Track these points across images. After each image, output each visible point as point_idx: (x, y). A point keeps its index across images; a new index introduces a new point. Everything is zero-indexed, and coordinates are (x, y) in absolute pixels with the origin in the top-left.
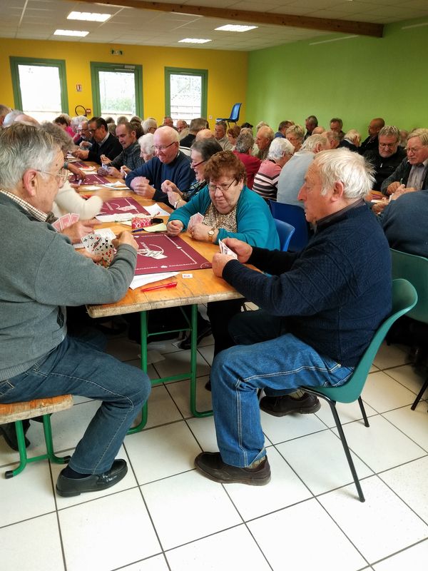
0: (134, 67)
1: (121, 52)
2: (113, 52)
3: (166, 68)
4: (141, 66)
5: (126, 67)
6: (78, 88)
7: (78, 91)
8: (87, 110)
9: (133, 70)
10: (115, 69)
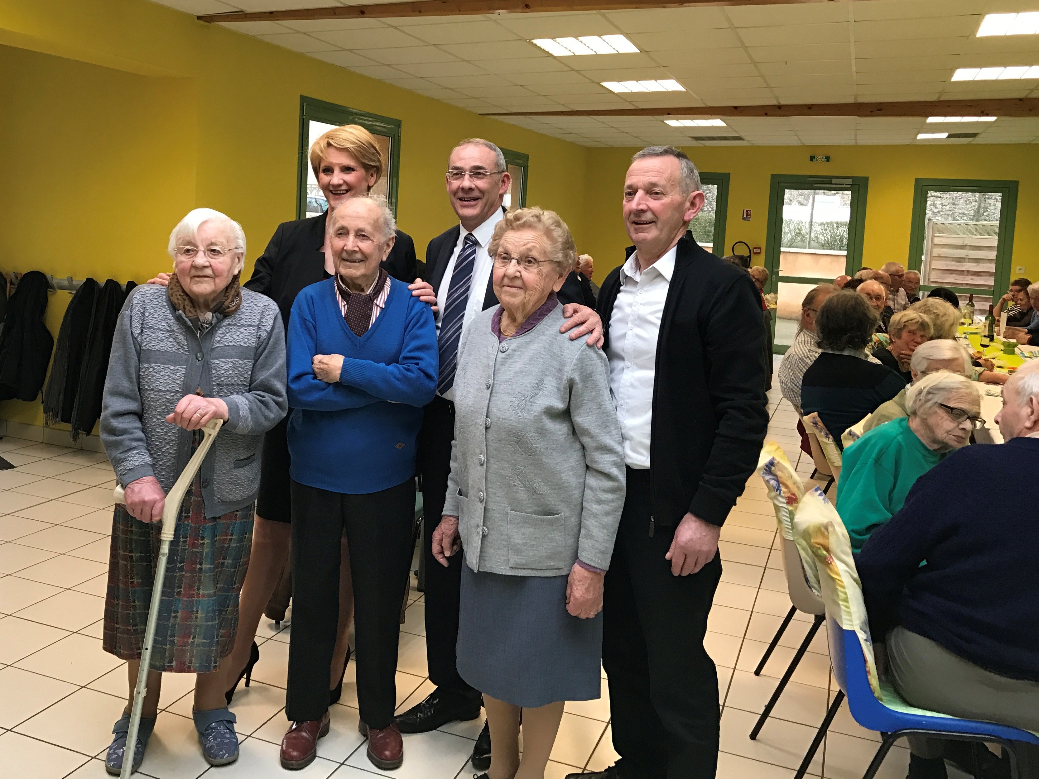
0: (850, 181)
1: (828, 159)
2: (812, 158)
3: (917, 180)
4: (866, 179)
5: (834, 181)
6: (745, 216)
7: (744, 219)
8: (755, 248)
9: (849, 186)
10: (815, 185)
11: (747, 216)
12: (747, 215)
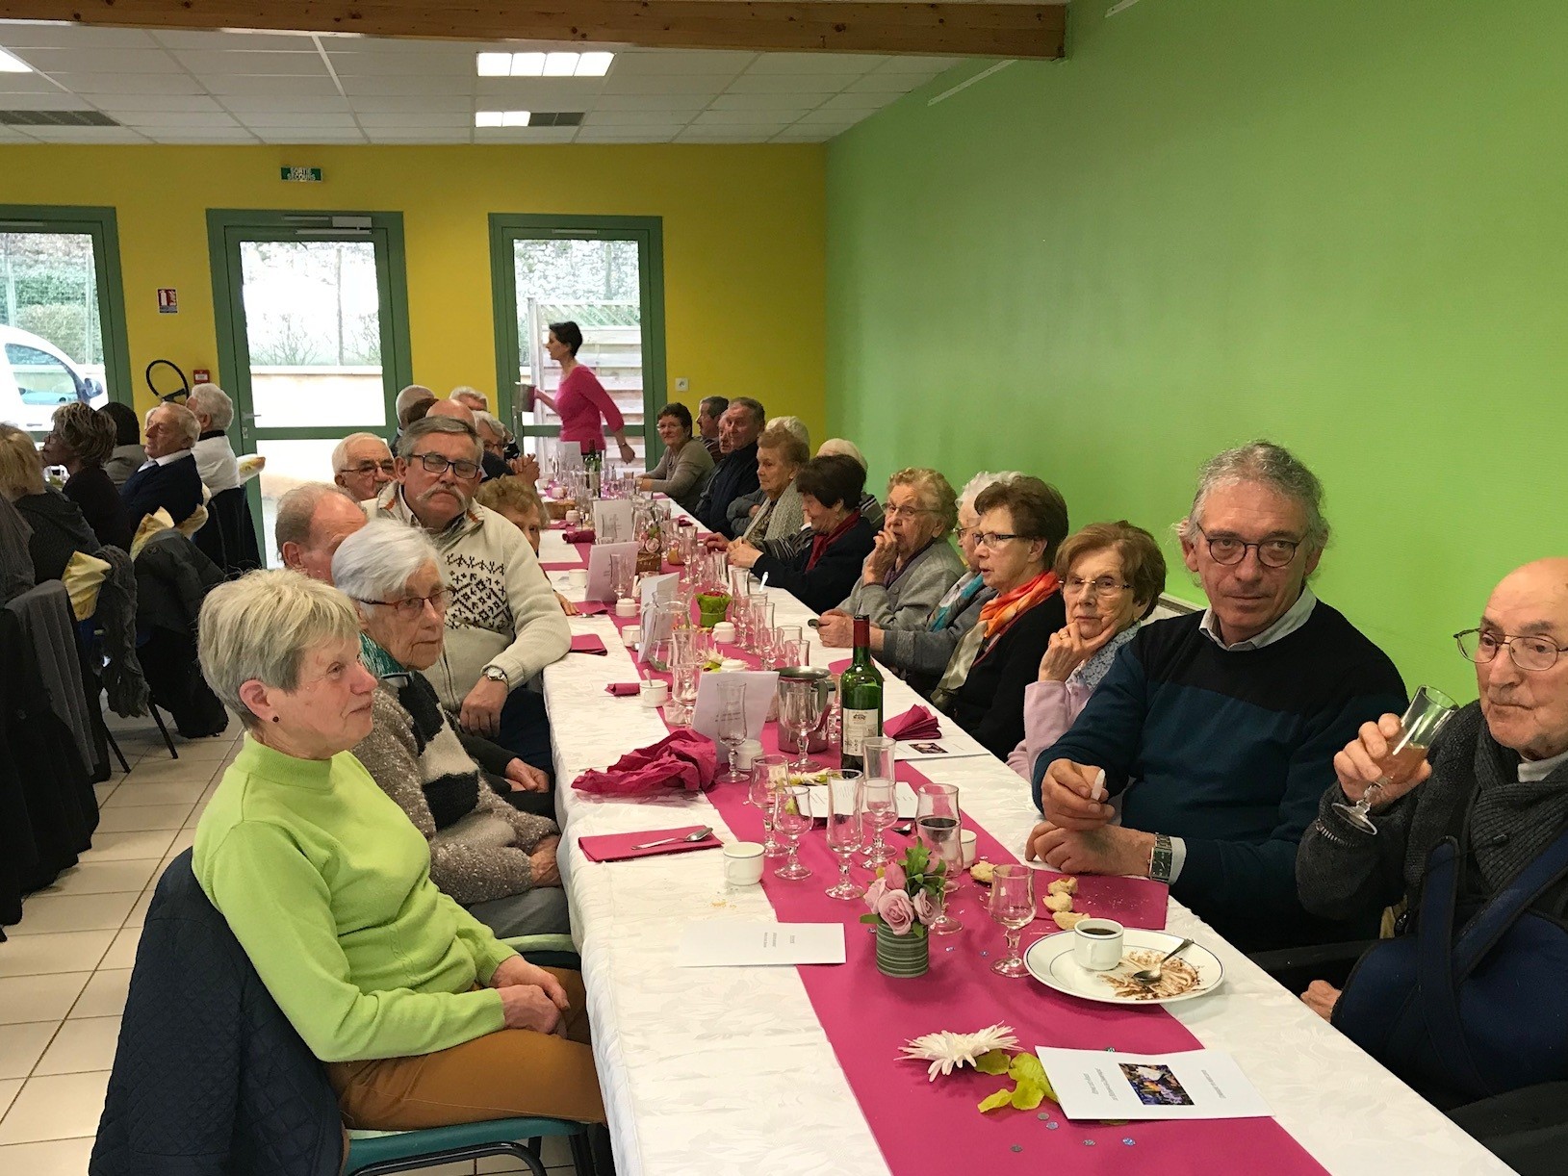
0: (367, 222)
1: (317, 173)
2: (285, 173)
3: (492, 217)
4: (399, 217)
5: (337, 221)
6: (164, 302)
7: (163, 309)
8: (196, 372)
9: (367, 232)
10: (300, 232)
11: (168, 302)
12: (169, 300)
